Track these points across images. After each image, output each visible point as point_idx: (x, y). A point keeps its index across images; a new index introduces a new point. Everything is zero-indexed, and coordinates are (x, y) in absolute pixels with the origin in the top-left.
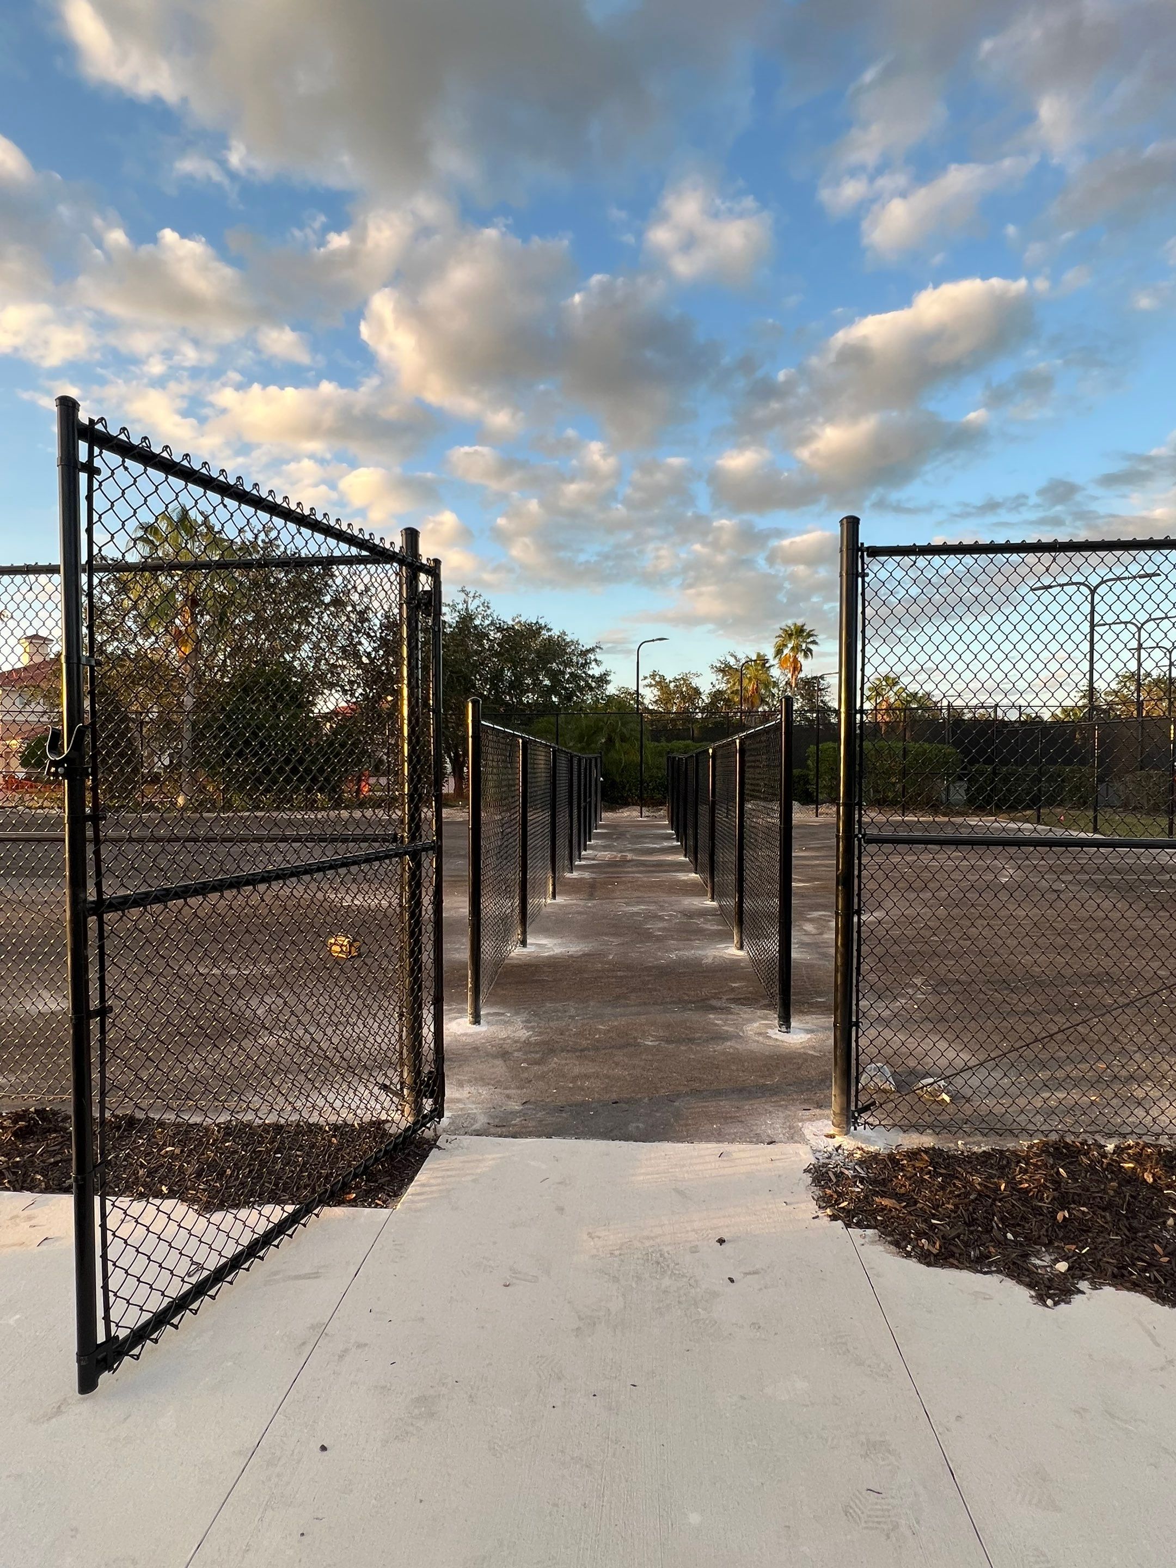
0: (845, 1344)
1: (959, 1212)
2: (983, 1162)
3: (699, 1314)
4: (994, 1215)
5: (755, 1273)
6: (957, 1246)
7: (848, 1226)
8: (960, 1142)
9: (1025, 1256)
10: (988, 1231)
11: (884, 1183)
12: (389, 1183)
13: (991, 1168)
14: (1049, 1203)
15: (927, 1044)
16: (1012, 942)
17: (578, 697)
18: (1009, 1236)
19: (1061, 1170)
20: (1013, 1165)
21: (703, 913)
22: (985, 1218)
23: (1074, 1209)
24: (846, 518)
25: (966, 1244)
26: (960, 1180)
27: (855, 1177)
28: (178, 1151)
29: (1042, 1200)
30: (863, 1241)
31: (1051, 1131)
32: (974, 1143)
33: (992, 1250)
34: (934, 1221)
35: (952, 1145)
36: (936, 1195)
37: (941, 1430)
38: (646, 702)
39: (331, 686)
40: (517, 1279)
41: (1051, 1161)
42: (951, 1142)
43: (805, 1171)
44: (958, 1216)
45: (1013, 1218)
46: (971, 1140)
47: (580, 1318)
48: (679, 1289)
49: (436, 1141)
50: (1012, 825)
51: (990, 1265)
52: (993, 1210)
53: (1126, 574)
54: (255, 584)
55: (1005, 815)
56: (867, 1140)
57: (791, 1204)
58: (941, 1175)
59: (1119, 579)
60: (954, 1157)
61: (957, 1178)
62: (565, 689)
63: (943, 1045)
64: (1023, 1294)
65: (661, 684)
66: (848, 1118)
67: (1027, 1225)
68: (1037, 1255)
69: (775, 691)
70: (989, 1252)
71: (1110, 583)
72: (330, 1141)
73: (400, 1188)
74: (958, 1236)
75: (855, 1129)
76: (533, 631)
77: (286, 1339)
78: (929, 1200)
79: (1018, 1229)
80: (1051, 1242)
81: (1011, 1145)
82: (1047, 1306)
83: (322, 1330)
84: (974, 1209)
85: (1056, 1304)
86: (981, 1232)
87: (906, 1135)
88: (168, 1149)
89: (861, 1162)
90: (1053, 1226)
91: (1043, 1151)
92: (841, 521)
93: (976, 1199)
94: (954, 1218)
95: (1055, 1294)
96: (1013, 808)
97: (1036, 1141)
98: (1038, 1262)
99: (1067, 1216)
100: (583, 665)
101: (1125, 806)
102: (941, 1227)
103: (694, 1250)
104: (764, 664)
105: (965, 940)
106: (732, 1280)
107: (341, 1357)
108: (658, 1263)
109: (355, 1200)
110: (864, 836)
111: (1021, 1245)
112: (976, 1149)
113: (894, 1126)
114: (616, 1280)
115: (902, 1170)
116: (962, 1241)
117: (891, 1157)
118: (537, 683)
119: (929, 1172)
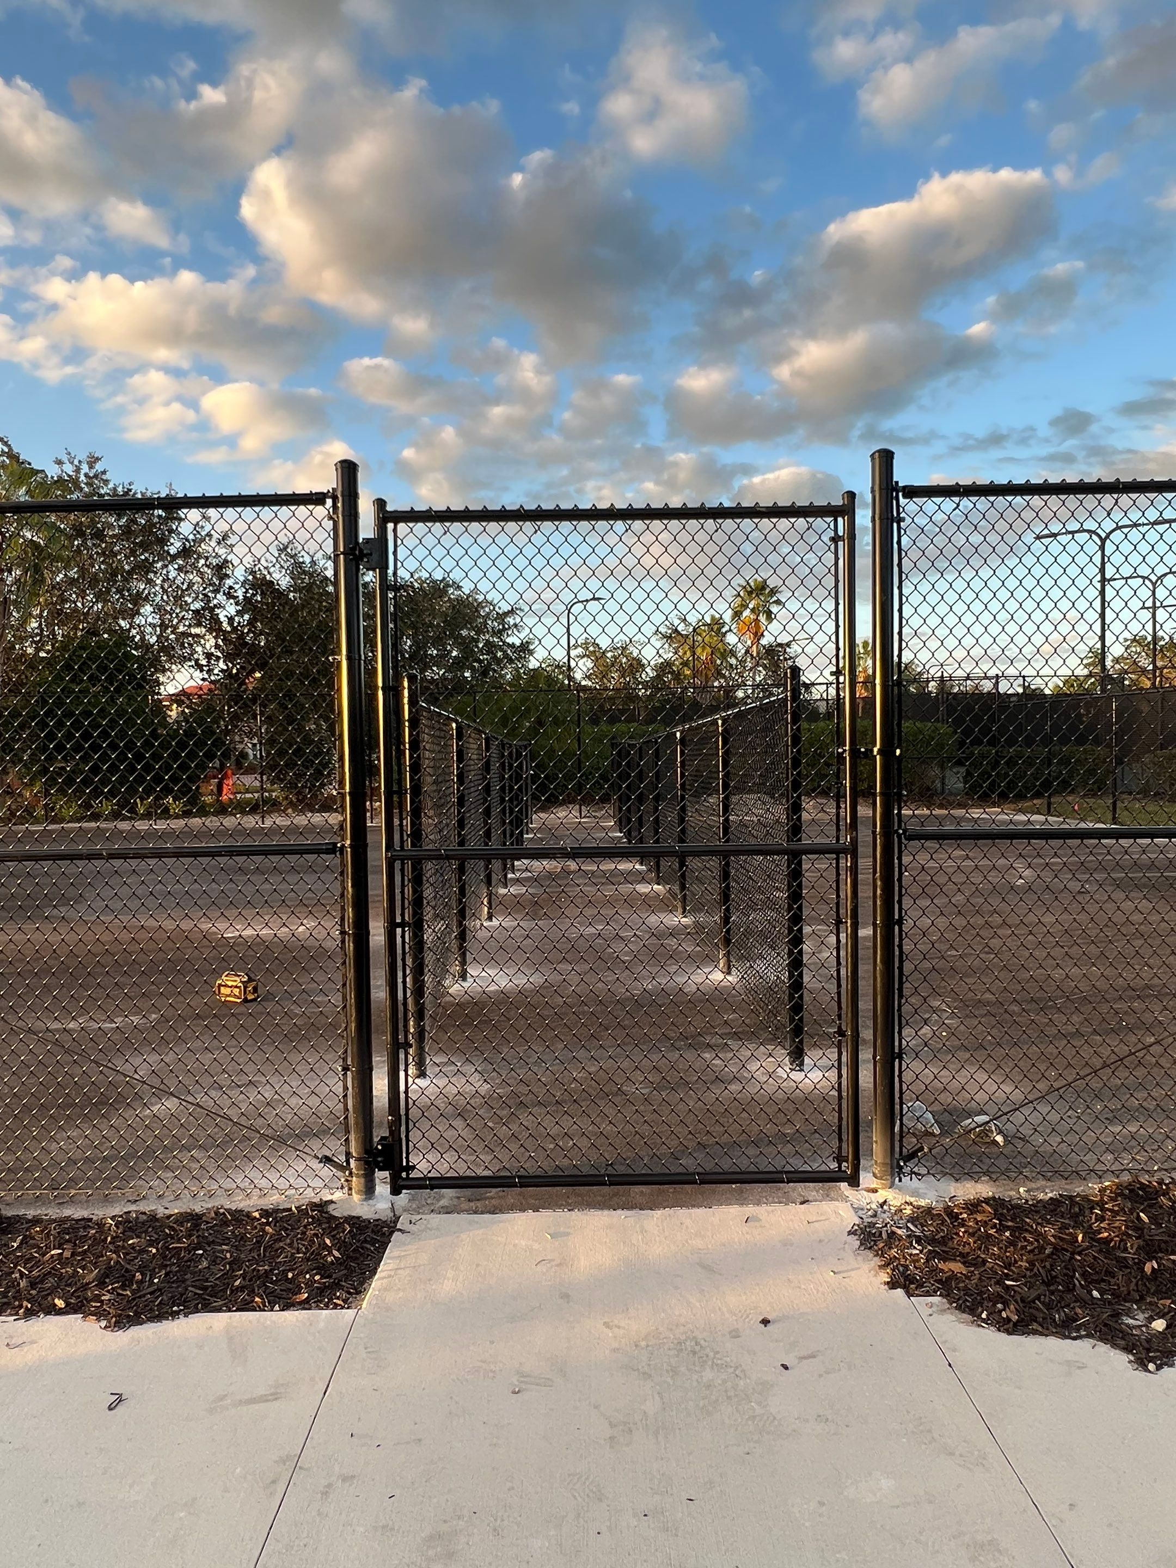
0: (930, 1431)
1: (1035, 1270)
2: (1052, 1211)
3: (754, 1410)
4: (1074, 1271)
5: (812, 1356)
6: (1038, 1309)
7: (909, 1295)
8: (1021, 1190)
9: (1116, 1315)
10: (1070, 1289)
11: (944, 1241)
12: (347, 1278)
13: (1062, 1217)
14: (1134, 1254)
15: (963, 1076)
16: (1040, 954)
17: (495, 671)
18: (1095, 1294)
19: (1141, 1214)
20: (1087, 1212)
21: (673, 933)
22: (1065, 1275)
23: (1161, 1258)
24: (879, 451)
25: (1049, 1306)
26: (1030, 1233)
27: (909, 1236)
28: (67, 1254)
29: (1126, 1250)
30: (930, 1311)
31: (1123, 1170)
32: (1038, 1189)
33: (1079, 1311)
34: (1008, 1283)
35: (1013, 1193)
36: (1006, 1252)
37: (1054, 1522)
38: (578, 675)
39: (183, 659)
40: (526, 1383)
41: (1129, 1205)
42: (1012, 1189)
43: (850, 1233)
44: (1035, 1274)
45: (1097, 1273)
46: (1033, 1185)
47: (612, 1425)
48: (724, 1381)
49: (396, 1222)
50: (1022, 818)
51: (1078, 1329)
52: (1073, 1266)
53: (1143, 520)
54: (79, 531)
55: (1013, 806)
56: (915, 1193)
57: (839, 1273)
58: (1008, 1228)
59: (1135, 525)
60: (1018, 1207)
61: (1027, 1230)
62: (480, 661)
63: (981, 1076)
64: (1120, 1360)
65: (596, 654)
66: (892, 1167)
67: (1113, 1281)
68: (1129, 1313)
69: (733, 661)
70: (1076, 1314)
71: (1126, 530)
72: (264, 1230)
73: (362, 1283)
74: (1038, 1298)
75: (900, 1180)
76: (438, 589)
77: (249, 1477)
78: (999, 1258)
79: (1103, 1285)
80: (1142, 1298)
81: (1078, 1189)
82: (1150, 1372)
83: (295, 1464)
84: (1051, 1265)
85: (1159, 1368)
86: (1063, 1292)
87: (958, 1185)
88: (53, 1252)
89: (912, 1219)
90: (1142, 1279)
91: (1117, 1195)
92: (874, 453)
93: (1052, 1253)
94: (1030, 1277)
95: (1156, 1357)
96: (1021, 797)
97: (1107, 1184)
98: (1131, 1321)
99: (1156, 1266)
100: (500, 632)
101: (1145, 792)
102: (1016, 1288)
103: (735, 1334)
104: (719, 629)
105: (987, 953)
106: (786, 1367)
107: (325, 1494)
108: (694, 1353)
109: (307, 1301)
110: (905, 831)
111: (1110, 1303)
112: (1041, 1196)
113: (945, 1174)
114: (647, 1376)
115: (963, 1226)
116: (1043, 1303)
117: (948, 1210)
118: (444, 655)
119: (994, 1226)
